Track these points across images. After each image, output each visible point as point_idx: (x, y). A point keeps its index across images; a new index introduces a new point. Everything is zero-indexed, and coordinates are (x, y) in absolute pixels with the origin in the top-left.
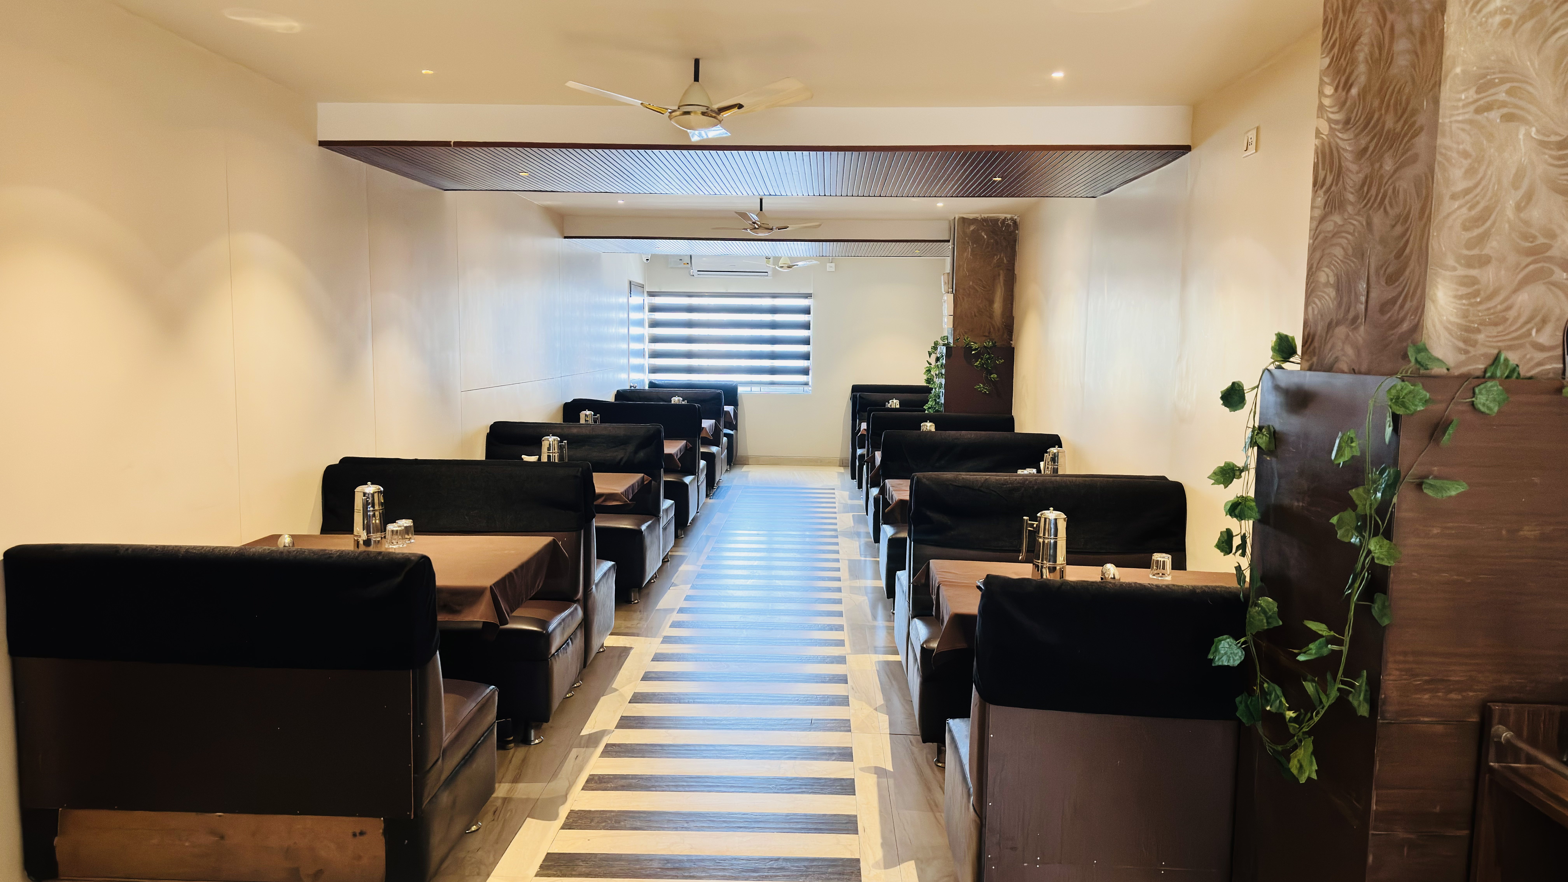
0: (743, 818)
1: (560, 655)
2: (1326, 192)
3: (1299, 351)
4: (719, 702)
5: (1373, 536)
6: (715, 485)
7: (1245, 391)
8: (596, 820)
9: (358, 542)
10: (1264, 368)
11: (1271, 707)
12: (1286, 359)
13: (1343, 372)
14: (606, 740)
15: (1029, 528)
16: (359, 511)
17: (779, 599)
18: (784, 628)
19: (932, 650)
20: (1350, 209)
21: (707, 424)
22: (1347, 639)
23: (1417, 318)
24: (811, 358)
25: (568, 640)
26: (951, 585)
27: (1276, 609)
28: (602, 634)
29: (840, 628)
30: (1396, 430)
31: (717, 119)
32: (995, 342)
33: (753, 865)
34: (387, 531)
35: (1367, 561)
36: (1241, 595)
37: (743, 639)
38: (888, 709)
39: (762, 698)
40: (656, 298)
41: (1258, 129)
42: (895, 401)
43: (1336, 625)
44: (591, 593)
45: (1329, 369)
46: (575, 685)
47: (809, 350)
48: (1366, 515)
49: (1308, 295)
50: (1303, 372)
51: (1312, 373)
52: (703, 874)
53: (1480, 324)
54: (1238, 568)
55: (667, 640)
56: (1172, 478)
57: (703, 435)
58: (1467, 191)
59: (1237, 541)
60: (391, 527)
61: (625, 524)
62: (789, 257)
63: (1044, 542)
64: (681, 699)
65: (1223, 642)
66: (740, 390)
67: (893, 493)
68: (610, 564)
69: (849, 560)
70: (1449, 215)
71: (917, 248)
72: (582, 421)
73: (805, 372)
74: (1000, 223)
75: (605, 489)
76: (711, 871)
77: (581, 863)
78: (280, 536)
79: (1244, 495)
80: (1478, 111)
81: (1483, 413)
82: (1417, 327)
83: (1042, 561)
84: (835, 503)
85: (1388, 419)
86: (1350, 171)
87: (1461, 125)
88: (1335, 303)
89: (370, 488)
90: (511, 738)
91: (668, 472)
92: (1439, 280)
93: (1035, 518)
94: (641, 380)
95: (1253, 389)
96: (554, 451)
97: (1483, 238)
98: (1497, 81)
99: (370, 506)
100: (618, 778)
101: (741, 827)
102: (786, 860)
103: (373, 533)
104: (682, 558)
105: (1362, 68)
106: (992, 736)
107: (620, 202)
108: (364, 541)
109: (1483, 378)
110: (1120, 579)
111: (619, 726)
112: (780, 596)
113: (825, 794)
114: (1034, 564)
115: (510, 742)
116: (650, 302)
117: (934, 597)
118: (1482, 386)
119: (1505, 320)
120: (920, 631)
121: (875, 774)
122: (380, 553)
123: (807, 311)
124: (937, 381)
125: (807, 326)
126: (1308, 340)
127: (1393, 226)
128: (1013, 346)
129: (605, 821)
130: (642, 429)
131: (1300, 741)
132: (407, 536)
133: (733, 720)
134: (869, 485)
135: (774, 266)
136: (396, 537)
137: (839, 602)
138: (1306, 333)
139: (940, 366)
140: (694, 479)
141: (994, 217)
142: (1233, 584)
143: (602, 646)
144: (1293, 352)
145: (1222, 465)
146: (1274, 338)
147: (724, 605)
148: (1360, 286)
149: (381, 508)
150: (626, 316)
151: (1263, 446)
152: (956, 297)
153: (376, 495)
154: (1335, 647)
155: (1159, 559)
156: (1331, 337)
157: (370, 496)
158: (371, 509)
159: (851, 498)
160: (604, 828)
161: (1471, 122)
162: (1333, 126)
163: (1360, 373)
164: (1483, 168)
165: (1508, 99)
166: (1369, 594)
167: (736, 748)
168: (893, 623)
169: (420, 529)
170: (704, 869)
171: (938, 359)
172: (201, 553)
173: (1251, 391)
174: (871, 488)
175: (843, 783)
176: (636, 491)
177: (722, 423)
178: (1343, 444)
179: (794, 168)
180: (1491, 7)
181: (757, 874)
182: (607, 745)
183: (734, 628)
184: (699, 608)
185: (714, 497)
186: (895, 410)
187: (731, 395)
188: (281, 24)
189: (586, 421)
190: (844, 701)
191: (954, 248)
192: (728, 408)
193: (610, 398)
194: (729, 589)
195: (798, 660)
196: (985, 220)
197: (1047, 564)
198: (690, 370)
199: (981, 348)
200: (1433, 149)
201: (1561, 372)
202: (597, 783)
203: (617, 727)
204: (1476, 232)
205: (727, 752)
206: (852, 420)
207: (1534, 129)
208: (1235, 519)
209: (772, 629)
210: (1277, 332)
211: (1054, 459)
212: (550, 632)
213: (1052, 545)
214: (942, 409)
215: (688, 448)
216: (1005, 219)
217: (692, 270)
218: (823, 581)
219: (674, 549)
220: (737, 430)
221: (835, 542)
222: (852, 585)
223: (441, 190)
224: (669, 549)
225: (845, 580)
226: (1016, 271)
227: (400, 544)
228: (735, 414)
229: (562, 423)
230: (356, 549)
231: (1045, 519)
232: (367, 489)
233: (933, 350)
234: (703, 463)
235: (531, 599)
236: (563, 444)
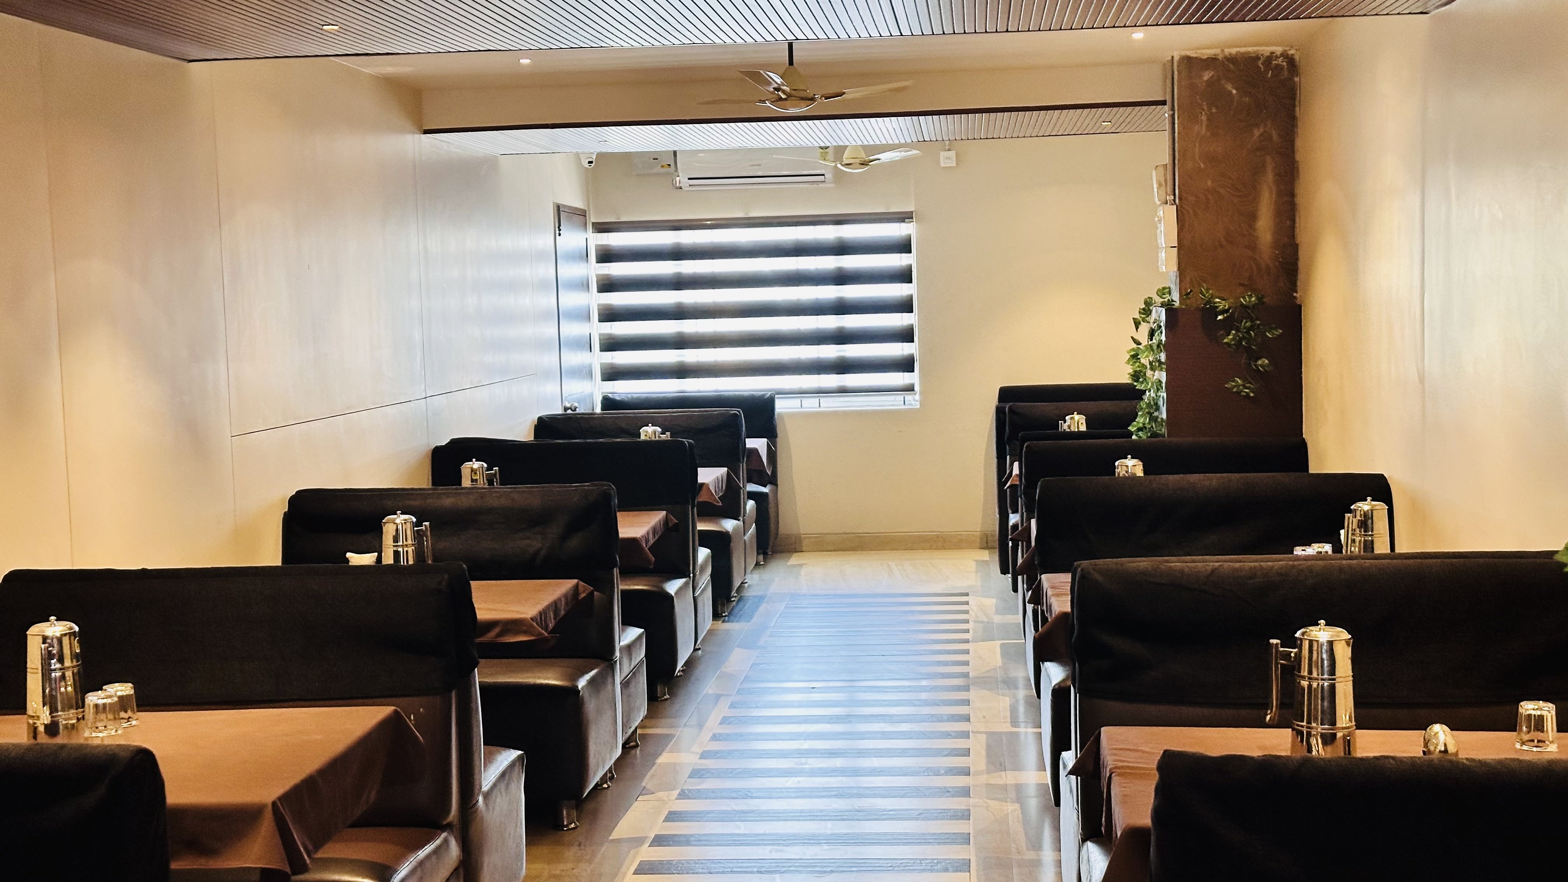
6: (733, 595)
9: (35, 729)
15: (1281, 661)
16: (36, 671)
18: (854, 869)
21: (710, 476)
24: (916, 339)
26: (1123, 773)
32: (1263, 296)
34: (86, 706)
40: (610, 234)
42: (1076, 417)
44: (476, 812)
47: (912, 322)
57: (702, 497)
60: (93, 698)
61: (549, 678)
62: (858, 146)
63: (1310, 686)
66: (781, 406)
67: (1052, 599)
68: (515, 754)
71: (1102, 119)
72: (466, 483)
73: (907, 365)
74: (1262, 64)
75: (518, 612)
83: (1309, 722)
84: (967, 622)
89: (55, 628)
91: (628, 573)
93: (1291, 641)
94: (587, 394)
96: (405, 543)
99: (55, 660)
103: (62, 711)
107: (525, 61)
108: (46, 726)
114: (1293, 729)
116: (599, 243)
123: (904, 247)
124: (1152, 375)
125: (905, 276)
128: (1298, 302)
130: (575, 492)
132: (123, 714)
135: (833, 164)
136: (103, 716)
137: (964, 815)
139: (1155, 347)
140: (686, 584)
141: (1247, 53)
149: (75, 663)
150: (552, 272)
152: (1181, 211)
153: (66, 641)
155: (1533, 712)
157: (55, 641)
158: (58, 666)
159: (998, 612)
169: (145, 701)
171: (1152, 334)
174: (1027, 591)
176: (563, 613)
177: (743, 473)
183: (758, 872)
184: (691, 835)
185: (731, 617)
186: (1079, 435)
187: (759, 415)
189: (472, 480)
191: (1173, 116)
192: (758, 444)
194: (752, 797)
196: (1232, 59)
197: (1318, 728)
198: (681, 372)
199: (1236, 308)
206: (998, 459)
209: (832, 872)
211: (1367, 524)
213: (1326, 691)
214: (1164, 430)
215: (670, 525)
216: (1271, 57)
217: (678, 179)
218: (934, 775)
219: (647, 722)
220: (776, 485)
221: (964, 700)
222: (993, 781)
223: (180, 62)
224: (637, 724)
225: (978, 773)
226: (1298, 157)
227: (112, 729)
228: (772, 455)
229: (430, 487)
230: (32, 741)
231: (1311, 642)
232: (48, 629)
233: (1143, 314)
234: (703, 553)
235: (354, 825)
236: (423, 528)
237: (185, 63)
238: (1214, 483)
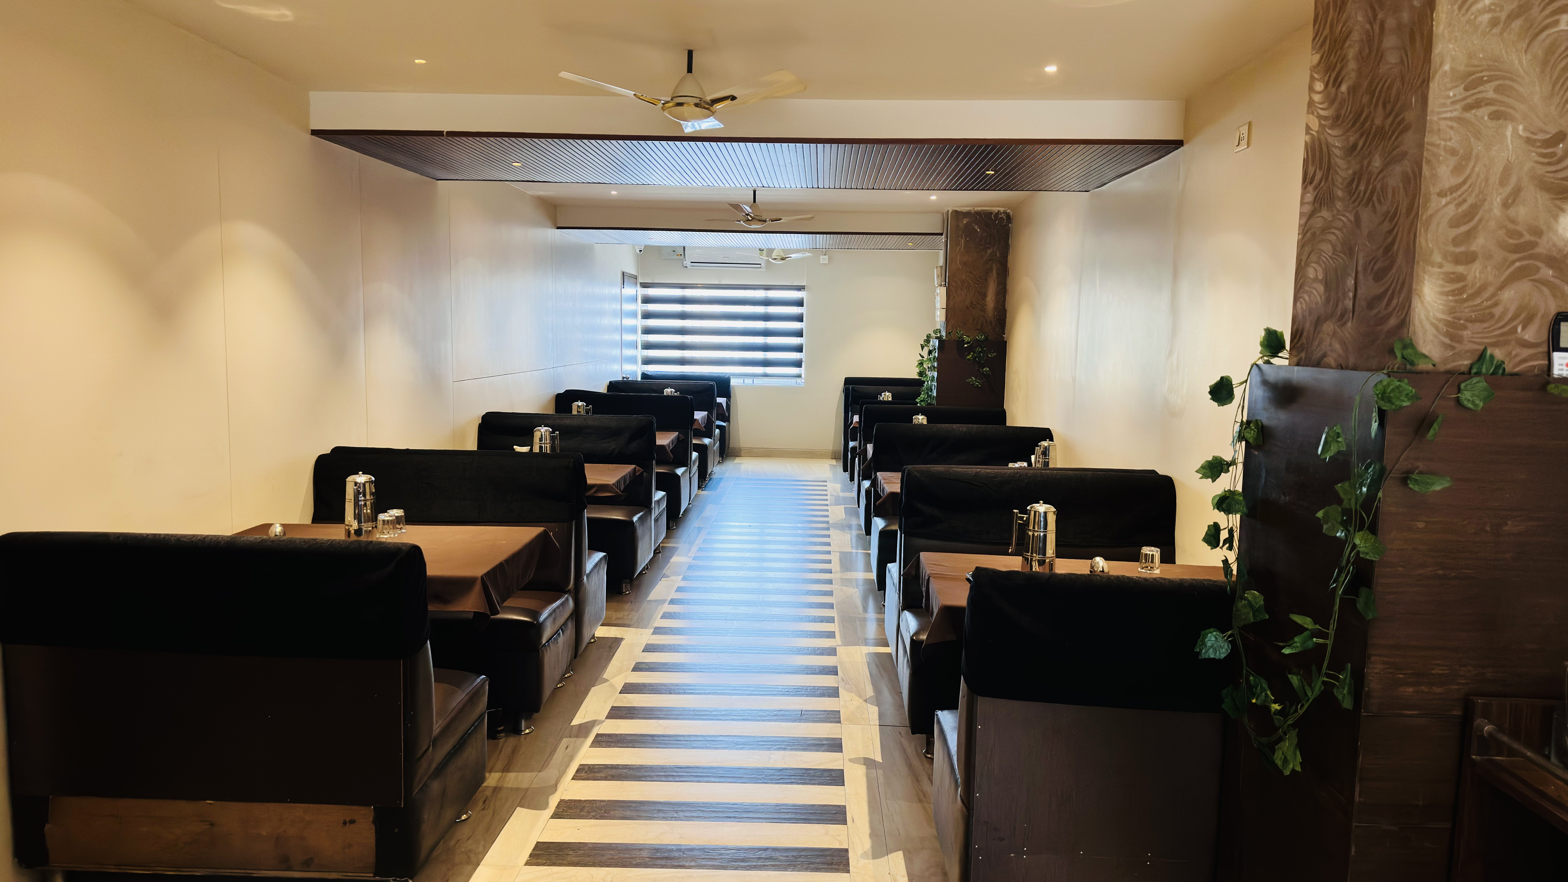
0: (733, 808)
1: (551, 644)
2: (1315, 189)
3: (1288, 346)
4: (709, 693)
5: (1359, 531)
6: (708, 477)
7: (1234, 386)
8: (586, 810)
9: (349, 532)
10: (1253, 362)
11: (1256, 700)
12: (1275, 355)
13: (1330, 367)
14: (596, 730)
15: (1019, 521)
16: (350, 501)
17: (770, 591)
18: (775, 620)
19: (922, 642)
20: (1339, 205)
21: (699, 415)
22: (1331, 632)
23: (1403, 315)
24: (804, 351)
25: (559, 630)
26: (941, 577)
27: (1262, 602)
28: (593, 625)
29: (831, 620)
30: (1382, 425)
31: (710, 110)
32: (987, 336)
33: (742, 855)
34: (378, 521)
35: (1352, 555)
36: (1228, 588)
37: (734, 631)
38: (878, 700)
39: (752, 689)
40: (649, 289)
41: (1250, 124)
42: (887, 394)
43: (1322, 619)
44: (582, 584)
45: (1318, 364)
46: (566, 676)
47: (802, 342)
48: (1352, 509)
49: (1297, 289)
50: (1292, 367)
51: (1300, 368)
52: (693, 864)
53: (1467, 320)
54: (1226, 562)
55: (658, 631)
56: (1161, 471)
57: (696, 426)
58: (1453, 189)
59: (1224, 535)
60: (382, 517)
61: (617, 515)
62: (782, 249)
63: (1033, 535)
64: (671, 689)
65: (1209, 635)
66: (733, 382)
67: (885, 485)
68: (601, 554)
69: (841, 553)
70: (1437, 211)
71: (909, 241)
72: (574, 412)
73: (798, 364)
74: (994, 216)
75: (597, 480)
76: (700, 860)
77: (571, 852)
78: (270, 525)
79: (1232, 489)
80: (1468, 108)
81: (1468, 409)
82: (1404, 322)
83: (1032, 553)
84: (827, 495)
85: (1374, 414)
86: (1339, 167)
87: (1450, 123)
88: (1323, 297)
89: (361, 478)
90: (502, 728)
91: (660, 463)
92: (1426, 277)
93: (1025, 512)
94: (634, 371)
95: (1242, 383)
96: (546, 442)
97: (1469, 236)
98: (1485, 78)
99: (361, 496)
100: (608, 768)
101: (730, 817)
102: (775, 849)
103: (364, 523)
104: (674, 549)
105: (1352, 65)
106: (979, 727)
107: (614, 193)
108: (355, 531)
109: (1468, 374)
110: (1109, 572)
111: (609, 716)
112: (771, 588)
113: (815, 784)
114: (1023, 557)
115: (501, 732)
116: (643, 293)
117: (924, 589)
118: (1468, 382)
119: (1492, 316)
120: (911, 623)
121: (864, 765)
122: (371, 542)
123: (800, 303)
124: (929, 374)
125: (800, 318)
126: (1296, 334)
127: (1381, 223)
128: (1005, 339)
129: (595, 811)
130: (634, 420)
131: (1285, 734)
132: (398, 526)
133: (723, 711)
134: (861, 478)
135: (767, 258)
136: (386, 526)
137: (830, 593)
138: (1294, 329)
139: (932, 359)
140: (686, 470)
141: (986, 210)
142: (1221, 577)
143: (593, 637)
144: (1282, 347)
145: (1210, 459)
146: (1263, 334)
147: (716, 596)
148: (1349, 281)
149: (372, 498)
150: (619, 307)
151: (1251, 441)
152: (949, 291)
153: (367, 485)
154: (1321, 641)
155: (1148, 552)
156: (1319, 332)
157: (362, 485)
158: (363, 498)
159: (843, 491)
160: (595, 818)
161: (1458, 120)
162: (1323, 122)
163: (1347, 368)
164: (1471, 165)
165: (1495, 96)
166: (1353, 588)
167: (726, 739)
168: (883, 615)
169: (410, 519)
170: (694, 859)
171: (930, 352)
172: (193, 541)
173: (1239, 386)
174: (862, 480)
175: (833, 774)
176: (628, 482)
177: (715, 415)
178: (1330, 439)
179: (788, 161)
180: (1479, 6)
181: (746, 864)
182: (598, 735)
183: (725, 619)
184: (690, 599)
185: (706, 488)
186: (888, 402)
187: (723, 386)
188: (273, 13)
189: (578, 412)
190: (833, 693)
191: (947, 241)
192: (721, 400)
193: (602, 389)
194: (720, 581)
195: (788, 651)
196: (978, 213)
197: (1036, 557)
198: (682, 362)
199: (974, 341)
200: (1421, 145)
201: (1546, 369)
202: (587, 773)
203: (607, 718)
204: (1464, 229)
205: (716, 742)
206: (845, 413)
207: (1521, 127)
208: (1222, 513)
209: (763, 621)
210: (1265, 327)
211: (1045, 452)
212: (541, 622)
213: (1041, 538)
214: (934, 402)
215: (680, 439)
216: (999, 212)
217: (685, 262)
218: (814, 572)
219: (666, 541)
220: (729, 422)
221: (827, 535)
222: (844, 577)
223: (433, 180)
224: (661, 541)
225: (836, 572)
226: (1009, 265)
227: (392, 534)
228: (728, 406)
229: (554, 413)
230: (348, 539)
231: (1035, 512)
232: (358, 478)
233: (926, 342)
234: (695, 455)
235: (522, 589)
236: (556, 434)
237: (435, 181)
238: (964, 430)
